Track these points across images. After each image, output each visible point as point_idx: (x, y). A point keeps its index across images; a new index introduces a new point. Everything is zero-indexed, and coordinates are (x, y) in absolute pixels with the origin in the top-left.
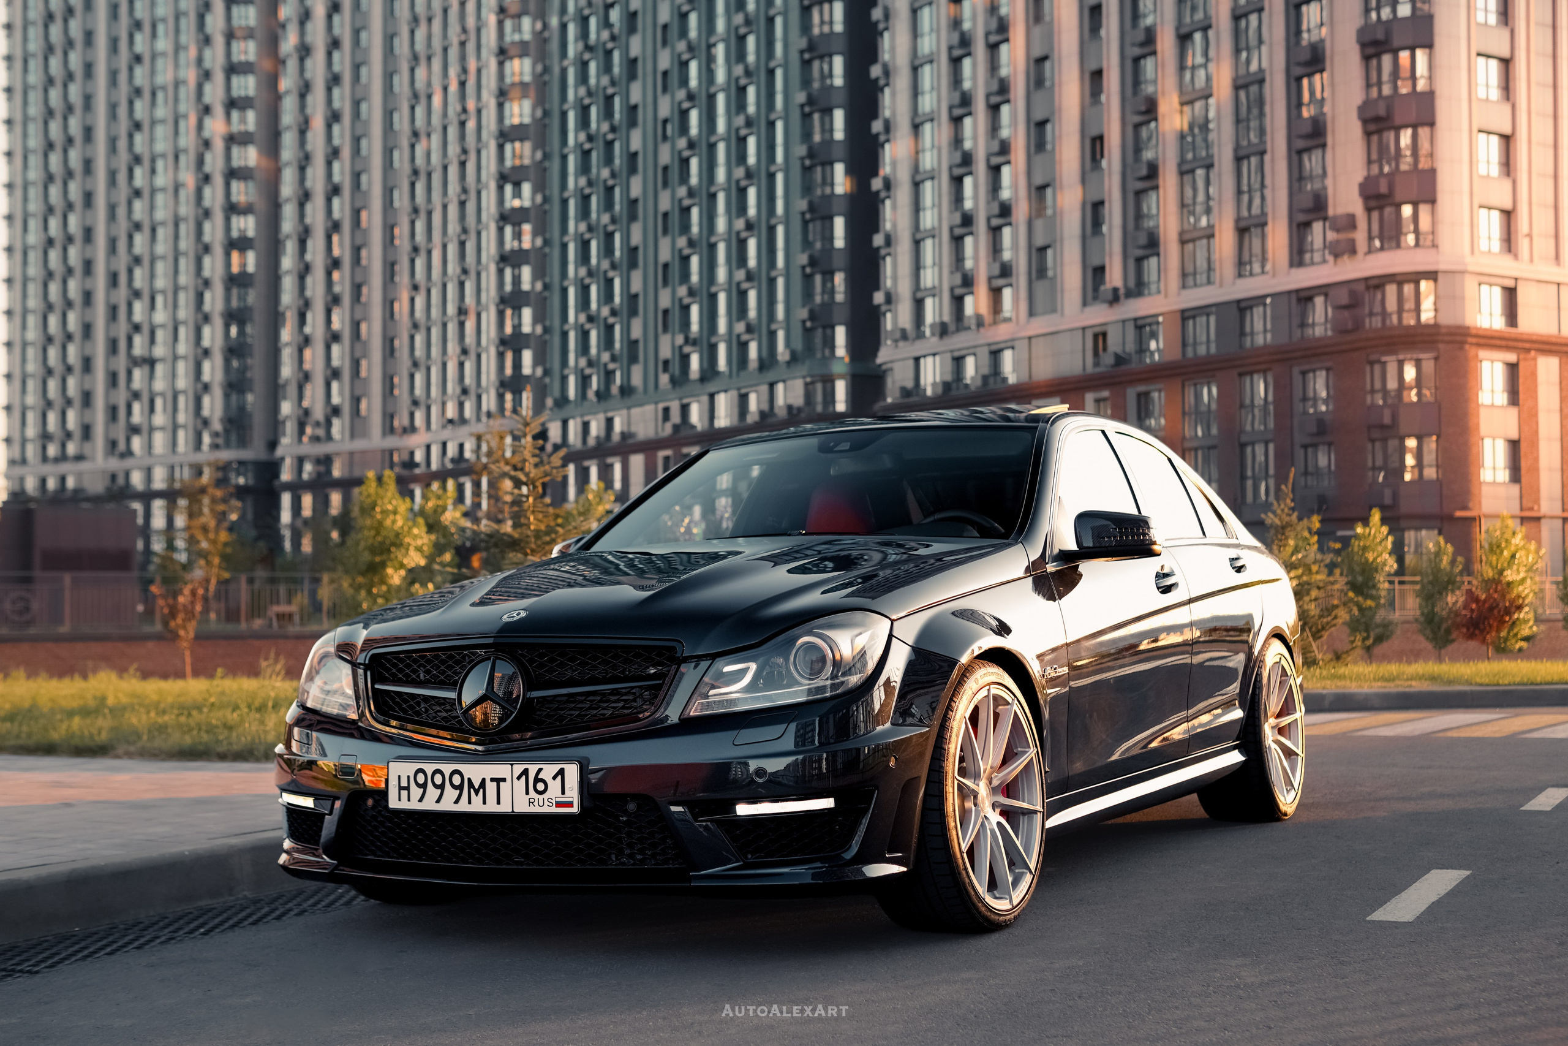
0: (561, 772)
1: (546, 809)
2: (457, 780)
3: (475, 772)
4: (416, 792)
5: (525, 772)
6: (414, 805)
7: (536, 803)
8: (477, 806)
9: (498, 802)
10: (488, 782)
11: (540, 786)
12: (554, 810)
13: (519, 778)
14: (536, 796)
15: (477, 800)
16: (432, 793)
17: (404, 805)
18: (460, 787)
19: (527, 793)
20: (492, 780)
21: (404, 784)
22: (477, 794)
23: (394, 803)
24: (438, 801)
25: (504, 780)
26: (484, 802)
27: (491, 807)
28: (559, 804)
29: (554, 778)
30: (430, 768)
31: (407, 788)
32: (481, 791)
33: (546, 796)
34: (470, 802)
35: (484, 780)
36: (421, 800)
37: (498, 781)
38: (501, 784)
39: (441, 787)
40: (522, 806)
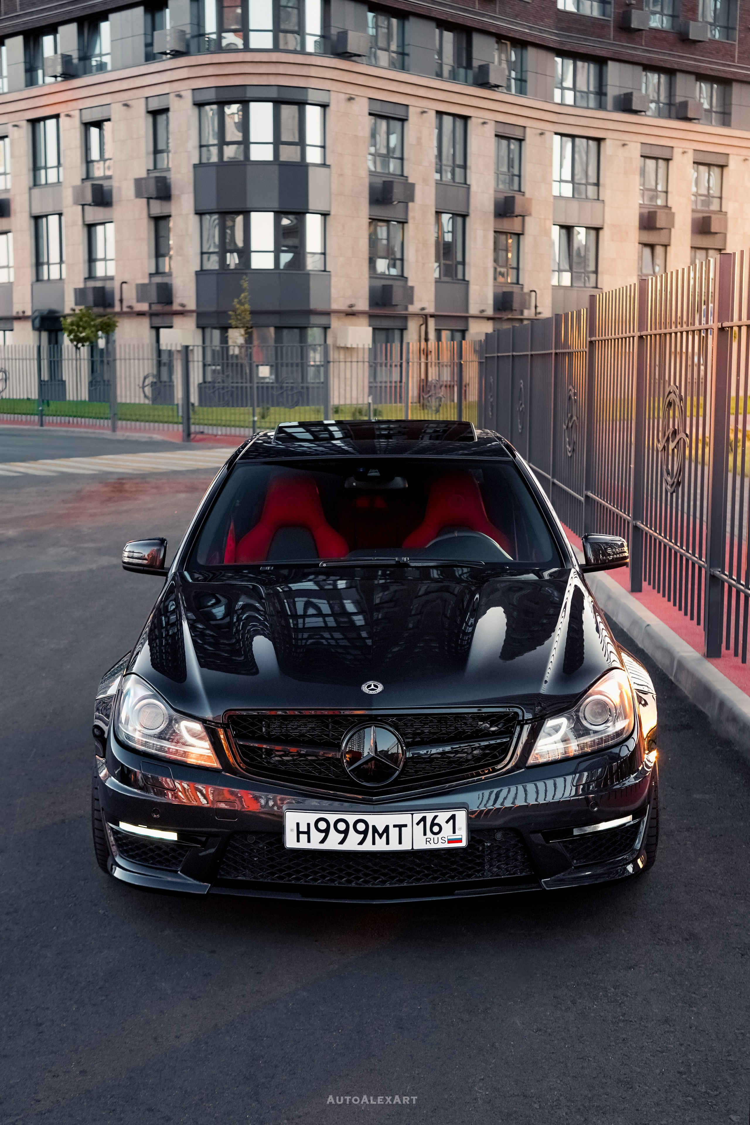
0: (453, 817)
1: (440, 846)
2: (361, 827)
4: (316, 836)
5: (424, 819)
7: (432, 842)
8: (381, 845)
9: (400, 842)
11: (436, 829)
12: (447, 845)
13: (418, 824)
14: (432, 836)
17: (303, 844)
19: (425, 834)
20: (395, 826)
21: (303, 828)
22: (381, 836)
25: (406, 826)
26: (388, 843)
27: (394, 846)
28: (450, 841)
29: (447, 822)
31: (308, 833)
32: (385, 834)
34: (374, 843)
36: (322, 842)
37: (400, 827)
38: (403, 829)
39: (346, 832)
40: (421, 844)
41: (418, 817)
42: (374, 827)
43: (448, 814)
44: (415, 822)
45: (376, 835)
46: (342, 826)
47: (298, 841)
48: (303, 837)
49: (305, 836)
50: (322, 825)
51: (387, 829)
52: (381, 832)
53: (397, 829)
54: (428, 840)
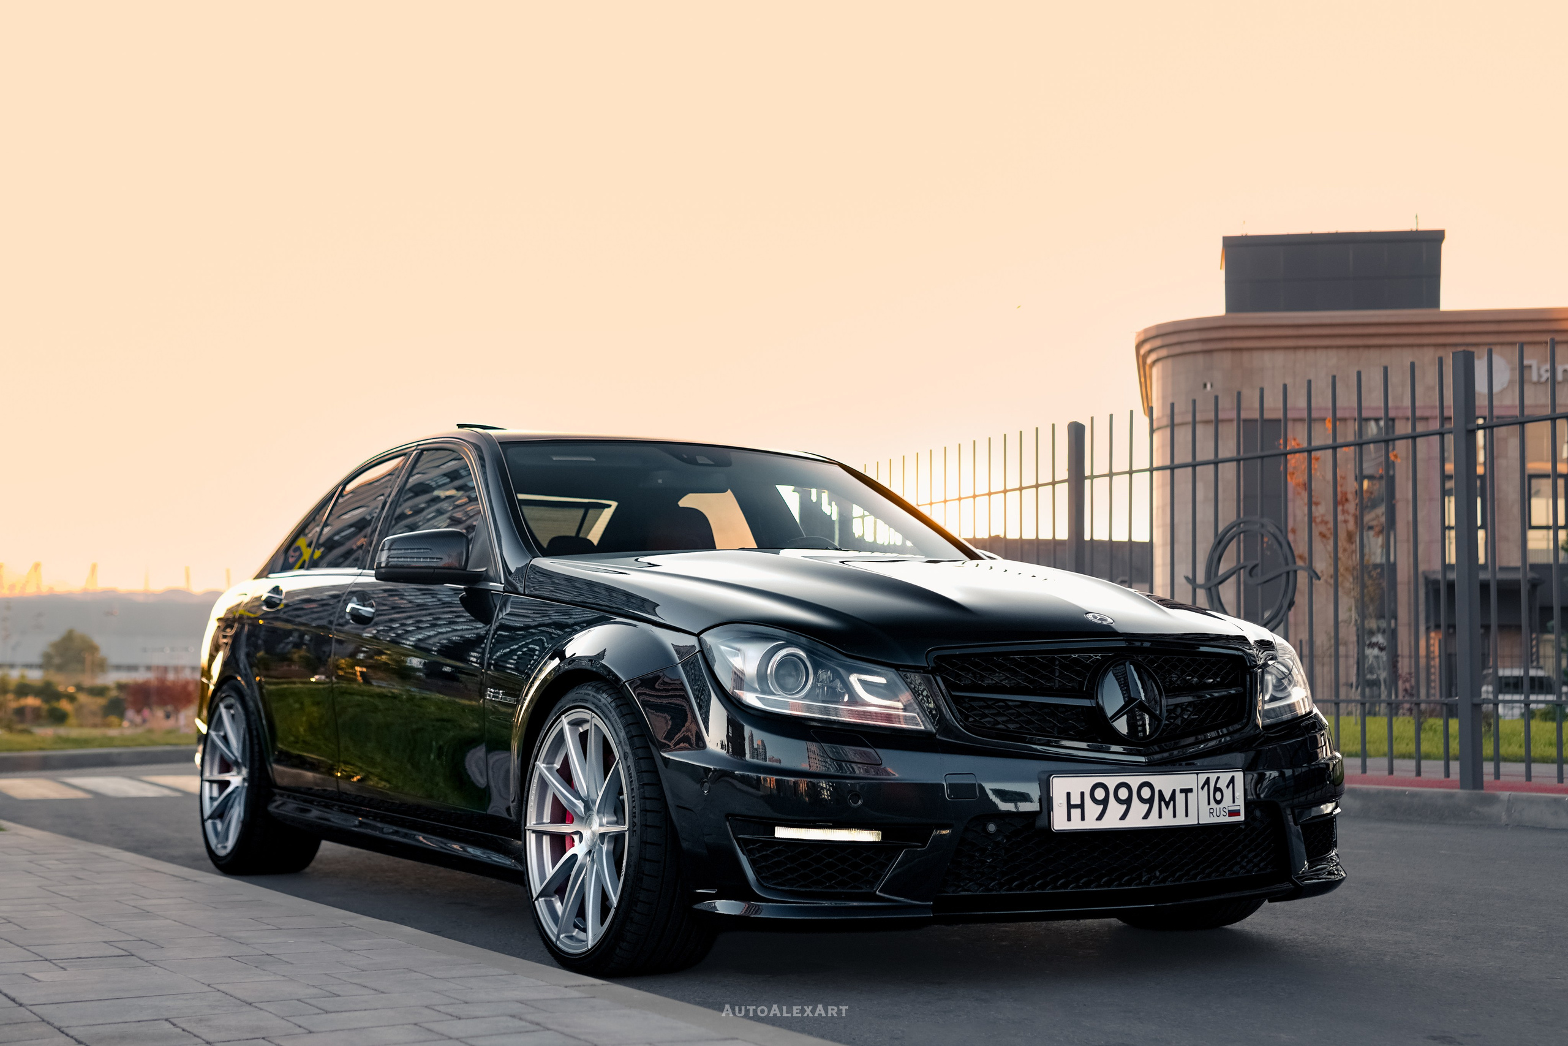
0: (1232, 780)
2: (1146, 793)
3: (1165, 783)
5: (1207, 782)
6: (1091, 823)
10: (1178, 792)
11: (1218, 796)
13: (1203, 788)
15: (1167, 813)
16: (1115, 809)
17: (1076, 824)
18: (1150, 801)
19: (1209, 804)
20: (1182, 791)
22: (1167, 808)
23: (1060, 822)
24: (1123, 817)
25: (1191, 790)
30: (1111, 782)
31: (1081, 806)
32: (1172, 803)
33: (1222, 805)
34: (1160, 816)
35: (1174, 791)
36: (1100, 818)
37: (1186, 791)
38: (1189, 794)
41: (1203, 778)
42: (1160, 792)
43: (1230, 775)
44: (1200, 786)
45: (1163, 803)
46: (1123, 794)
47: (1069, 819)
48: (1076, 813)
49: (1079, 811)
50: (1100, 794)
51: (1173, 796)
52: (1167, 800)
53: (1184, 794)
54: (1212, 811)
